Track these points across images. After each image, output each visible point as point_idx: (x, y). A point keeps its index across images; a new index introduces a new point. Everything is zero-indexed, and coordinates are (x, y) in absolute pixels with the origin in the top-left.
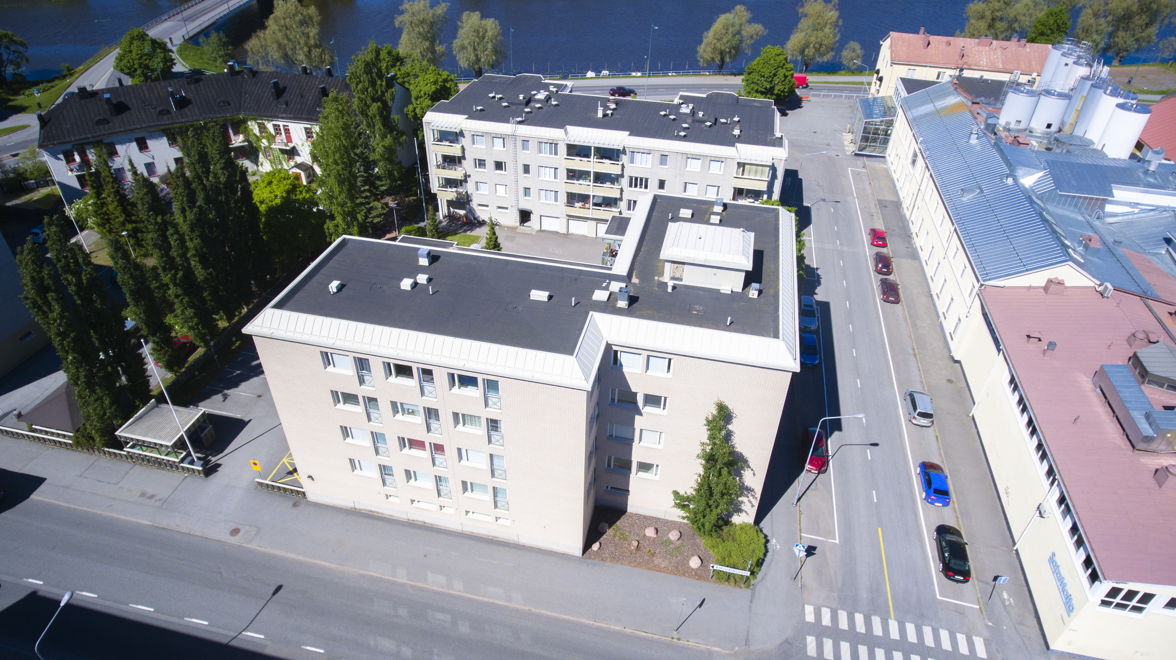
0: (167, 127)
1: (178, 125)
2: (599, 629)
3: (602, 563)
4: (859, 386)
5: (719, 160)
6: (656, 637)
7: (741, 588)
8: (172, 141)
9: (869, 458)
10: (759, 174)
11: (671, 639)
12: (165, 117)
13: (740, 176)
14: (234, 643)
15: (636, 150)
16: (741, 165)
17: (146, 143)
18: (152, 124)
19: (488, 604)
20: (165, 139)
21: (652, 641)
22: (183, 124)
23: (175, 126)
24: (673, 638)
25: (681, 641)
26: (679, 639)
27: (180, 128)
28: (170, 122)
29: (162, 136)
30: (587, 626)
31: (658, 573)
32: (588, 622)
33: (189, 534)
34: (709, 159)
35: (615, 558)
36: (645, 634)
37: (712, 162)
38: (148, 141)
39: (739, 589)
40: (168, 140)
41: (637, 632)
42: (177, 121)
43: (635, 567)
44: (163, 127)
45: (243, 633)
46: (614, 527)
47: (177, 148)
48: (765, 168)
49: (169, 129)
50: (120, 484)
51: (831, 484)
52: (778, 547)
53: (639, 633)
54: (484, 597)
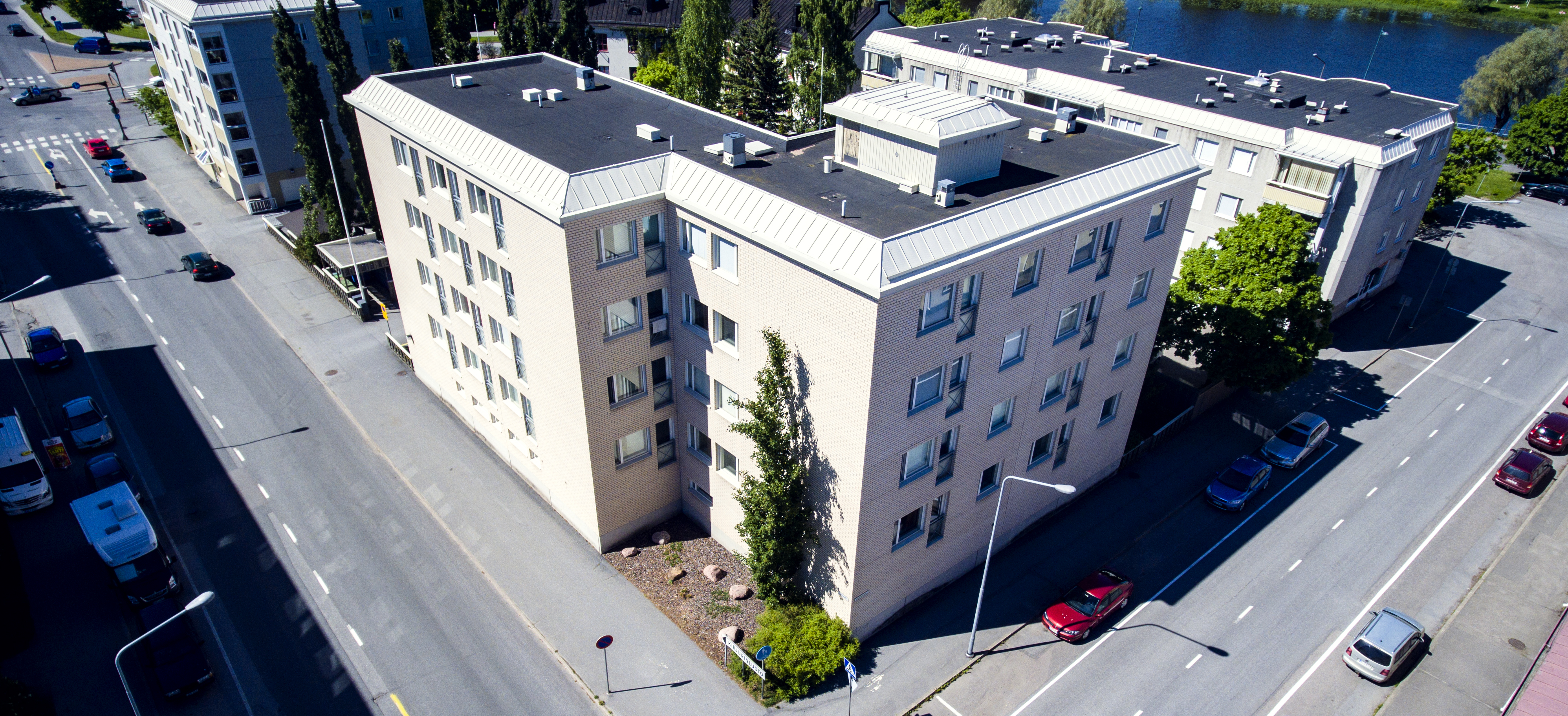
0: (630, 27)
1: (642, 27)
2: (529, 636)
3: (616, 572)
4: (1291, 569)
5: (1251, 150)
6: (580, 682)
7: (756, 700)
8: (633, 47)
9: (1188, 666)
10: (1313, 185)
11: (593, 697)
12: (634, 17)
13: (1282, 184)
14: (220, 453)
15: (1120, 115)
16: (1285, 162)
17: (606, 42)
18: (617, 22)
19: (450, 544)
20: (626, 40)
21: (570, 685)
22: (647, 28)
23: (638, 27)
24: (597, 697)
25: (602, 707)
26: (602, 704)
27: (643, 31)
28: (636, 23)
29: (622, 37)
30: (520, 625)
31: (670, 621)
32: (525, 620)
33: (299, 358)
34: (1232, 144)
35: (637, 577)
36: (571, 672)
37: (1237, 152)
38: (608, 40)
39: (753, 700)
40: (629, 44)
41: (564, 664)
42: (643, 23)
43: (650, 598)
44: (626, 27)
45: (235, 449)
46: (676, 544)
47: (635, 55)
48: (1326, 174)
49: (631, 30)
50: (300, 302)
51: (1070, 662)
52: (876, 688)
53: (567, 667)
54: (456, 534)
